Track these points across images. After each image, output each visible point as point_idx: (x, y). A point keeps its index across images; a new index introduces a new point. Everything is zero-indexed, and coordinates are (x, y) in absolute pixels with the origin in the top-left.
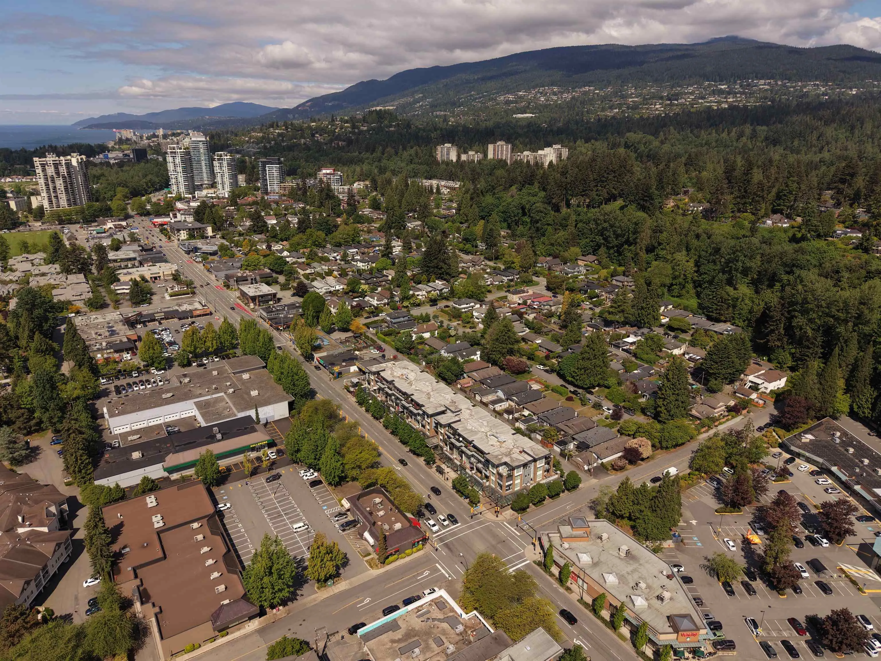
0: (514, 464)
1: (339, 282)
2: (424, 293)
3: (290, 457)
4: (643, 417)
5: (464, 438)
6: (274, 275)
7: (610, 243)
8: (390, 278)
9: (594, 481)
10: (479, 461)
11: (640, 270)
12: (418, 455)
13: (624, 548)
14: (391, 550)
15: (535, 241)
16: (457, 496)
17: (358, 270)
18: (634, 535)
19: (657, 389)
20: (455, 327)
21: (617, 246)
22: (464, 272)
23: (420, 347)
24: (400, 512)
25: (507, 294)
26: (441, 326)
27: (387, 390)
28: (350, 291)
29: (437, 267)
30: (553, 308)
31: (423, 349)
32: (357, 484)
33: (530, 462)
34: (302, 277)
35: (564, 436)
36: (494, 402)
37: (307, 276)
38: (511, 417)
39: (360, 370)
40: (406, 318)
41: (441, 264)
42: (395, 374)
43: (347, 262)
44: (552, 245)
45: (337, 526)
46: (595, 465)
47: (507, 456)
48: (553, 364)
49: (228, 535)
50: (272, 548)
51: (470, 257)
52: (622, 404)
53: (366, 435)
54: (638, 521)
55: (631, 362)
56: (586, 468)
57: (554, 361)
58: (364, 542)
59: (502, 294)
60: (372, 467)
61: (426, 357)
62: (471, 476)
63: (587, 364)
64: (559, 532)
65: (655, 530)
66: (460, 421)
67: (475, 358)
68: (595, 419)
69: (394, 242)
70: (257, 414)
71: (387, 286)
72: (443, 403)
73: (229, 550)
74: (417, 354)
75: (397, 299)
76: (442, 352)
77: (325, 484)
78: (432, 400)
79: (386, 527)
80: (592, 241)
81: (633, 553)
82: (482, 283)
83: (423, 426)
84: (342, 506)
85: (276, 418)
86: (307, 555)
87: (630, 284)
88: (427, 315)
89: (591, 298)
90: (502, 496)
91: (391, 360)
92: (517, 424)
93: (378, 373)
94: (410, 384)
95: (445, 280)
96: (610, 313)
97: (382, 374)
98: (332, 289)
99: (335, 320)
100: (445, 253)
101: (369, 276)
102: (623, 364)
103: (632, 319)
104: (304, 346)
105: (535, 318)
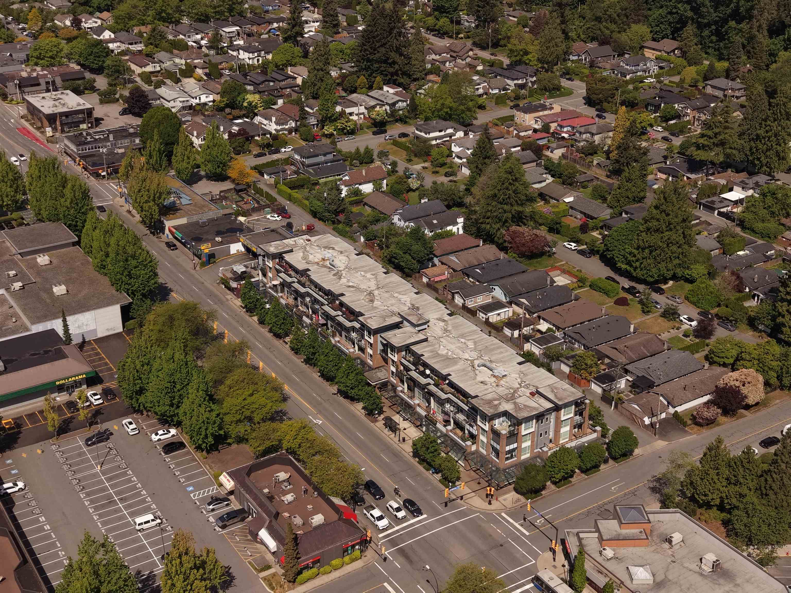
0: (522, 415)
1: (206, 89)
2: (362, 109)
3: (127, 402)
4: (751, 333)
5: (433, 370)
6: (88, 75)
7: (703, 17)
8: (299, 81)
9: (660, 444)
10: (460, 410)
11: (757, 67)
12: (353, 399)
13: (710, 557)
14: (306, 560)
15: (567, 12)
16: (421, 468)
17: (242, 67)
18: (728, 536)
19: (778, 284)
20: (419, 174)
21: (716, 23)
22: (436, 71)
23: (355, 209)
24: (322, 495)
25: (515, 112)
26: (394, 171)
27: (296, 285)
28: (227, 106)
29: (385, 62)
30: (597, 138)
31: (360, 214)
32: (245, 447)
33: (549, 411)
34: (138, 79)
35: (609, 366)
36: (487, 308)
37: (147, 77)
38: (516, 333)
39: (248, 250)
40: (330, 157)
41: (394, 56)
42: (311, 258)
43: (221, 51)
44: (598, 19)
45: (212, 519)
46: (663, 416)
47: (508, 400)
48: (594, 240)
49: (23, 535)
50: (98, 557)
51: (446, 42)
52: (715, 311)
53: (261, 364)
54: (736, 512)
55: (734, 236)
56: (647, 421)
57: (595, 234)
58: (259, 546)
59: (505, 112)
60: (272, 419)
61: (365, 227)
62: (445, 436)
63: (654, 239)
64: (598, 530)
65: (764, 528)
66: (426, 340)
67: (454, 229)
68: (665, 336)
69: (305, 13)
70: (66, 326)
71: (295, 96)
72: (396, 309)
73: (25, 561)
74: (349, 223)
75: (313, 121)
76: (396, 219)
77: (190, 448)
78: (376, 303)
79: (298, 521)
80: (671, 13)
81: (726, 566)
82: (468, 91)
83: (362, 349)
84: (221, 485)
85: (100, 335)
86: (160, 569)
87: (737, 94)
88: (368, 152)
89: (666, 119)
90: (498, 470)
91: (303, 233)
92: (527, 347)
93: (279, 256)
94: (338, 275)
95: (399, 85)
96: (698, 147)
97: (287, 257)
98: (194, 102)
99: (199, 160)
100: (400, 34)
101: (261, 78)
102: (720, 239)
103: (739, 157)
104: (146, 206)
105: (564, 156)
